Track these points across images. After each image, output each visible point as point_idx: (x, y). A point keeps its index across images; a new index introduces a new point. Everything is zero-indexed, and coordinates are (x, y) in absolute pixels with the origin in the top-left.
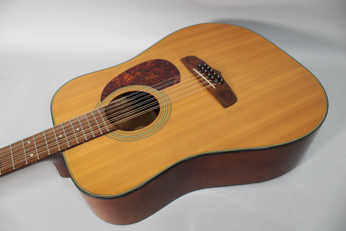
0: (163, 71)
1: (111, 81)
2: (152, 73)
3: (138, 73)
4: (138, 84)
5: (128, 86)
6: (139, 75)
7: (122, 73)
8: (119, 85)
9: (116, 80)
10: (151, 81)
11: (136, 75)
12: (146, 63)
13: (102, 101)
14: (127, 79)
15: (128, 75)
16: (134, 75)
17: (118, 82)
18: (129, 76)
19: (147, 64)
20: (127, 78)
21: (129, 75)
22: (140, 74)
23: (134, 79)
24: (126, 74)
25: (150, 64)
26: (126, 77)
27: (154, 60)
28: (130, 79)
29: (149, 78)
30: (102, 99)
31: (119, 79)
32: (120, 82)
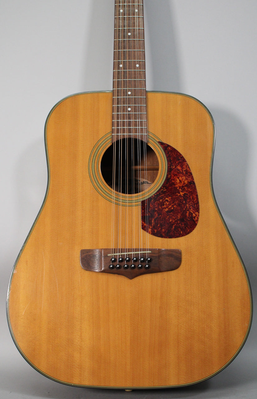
0: (171, 221)
1: (186, 161)
2: (174, 208)
3: (182, 194)
4: (164, 186)
5: (167, 175)
6: (179, 193)
7: (192, 177)
8: (174, 167)
9: (184, 167)
10: (161, 200)
11: (180, 190)
12: (197, 209)
13: (159, 142)
14: (178, 178)
15: (186, 182)
16: (182, 188)
17: (179, 168)
18: (182, 183)
19: (193, 209)
20: (180, 179)
21: (184, 183)
22: (179, 195)
23: (175, 185)
24: (189, 181)
25: (192, 214)
26: (183, 179)
27: (197, 220)
28: (178, 181)
29: (167, 201)
30: (161, 144)
31: (185, 171)
32: (178, 170)
